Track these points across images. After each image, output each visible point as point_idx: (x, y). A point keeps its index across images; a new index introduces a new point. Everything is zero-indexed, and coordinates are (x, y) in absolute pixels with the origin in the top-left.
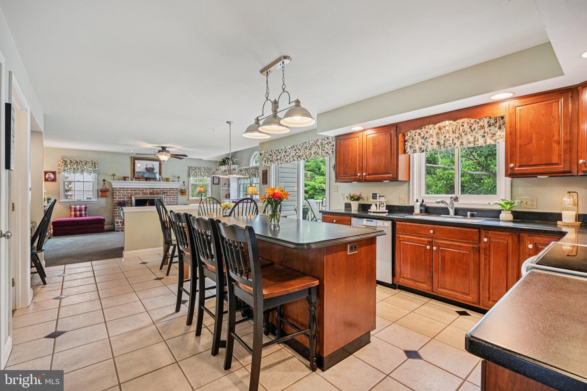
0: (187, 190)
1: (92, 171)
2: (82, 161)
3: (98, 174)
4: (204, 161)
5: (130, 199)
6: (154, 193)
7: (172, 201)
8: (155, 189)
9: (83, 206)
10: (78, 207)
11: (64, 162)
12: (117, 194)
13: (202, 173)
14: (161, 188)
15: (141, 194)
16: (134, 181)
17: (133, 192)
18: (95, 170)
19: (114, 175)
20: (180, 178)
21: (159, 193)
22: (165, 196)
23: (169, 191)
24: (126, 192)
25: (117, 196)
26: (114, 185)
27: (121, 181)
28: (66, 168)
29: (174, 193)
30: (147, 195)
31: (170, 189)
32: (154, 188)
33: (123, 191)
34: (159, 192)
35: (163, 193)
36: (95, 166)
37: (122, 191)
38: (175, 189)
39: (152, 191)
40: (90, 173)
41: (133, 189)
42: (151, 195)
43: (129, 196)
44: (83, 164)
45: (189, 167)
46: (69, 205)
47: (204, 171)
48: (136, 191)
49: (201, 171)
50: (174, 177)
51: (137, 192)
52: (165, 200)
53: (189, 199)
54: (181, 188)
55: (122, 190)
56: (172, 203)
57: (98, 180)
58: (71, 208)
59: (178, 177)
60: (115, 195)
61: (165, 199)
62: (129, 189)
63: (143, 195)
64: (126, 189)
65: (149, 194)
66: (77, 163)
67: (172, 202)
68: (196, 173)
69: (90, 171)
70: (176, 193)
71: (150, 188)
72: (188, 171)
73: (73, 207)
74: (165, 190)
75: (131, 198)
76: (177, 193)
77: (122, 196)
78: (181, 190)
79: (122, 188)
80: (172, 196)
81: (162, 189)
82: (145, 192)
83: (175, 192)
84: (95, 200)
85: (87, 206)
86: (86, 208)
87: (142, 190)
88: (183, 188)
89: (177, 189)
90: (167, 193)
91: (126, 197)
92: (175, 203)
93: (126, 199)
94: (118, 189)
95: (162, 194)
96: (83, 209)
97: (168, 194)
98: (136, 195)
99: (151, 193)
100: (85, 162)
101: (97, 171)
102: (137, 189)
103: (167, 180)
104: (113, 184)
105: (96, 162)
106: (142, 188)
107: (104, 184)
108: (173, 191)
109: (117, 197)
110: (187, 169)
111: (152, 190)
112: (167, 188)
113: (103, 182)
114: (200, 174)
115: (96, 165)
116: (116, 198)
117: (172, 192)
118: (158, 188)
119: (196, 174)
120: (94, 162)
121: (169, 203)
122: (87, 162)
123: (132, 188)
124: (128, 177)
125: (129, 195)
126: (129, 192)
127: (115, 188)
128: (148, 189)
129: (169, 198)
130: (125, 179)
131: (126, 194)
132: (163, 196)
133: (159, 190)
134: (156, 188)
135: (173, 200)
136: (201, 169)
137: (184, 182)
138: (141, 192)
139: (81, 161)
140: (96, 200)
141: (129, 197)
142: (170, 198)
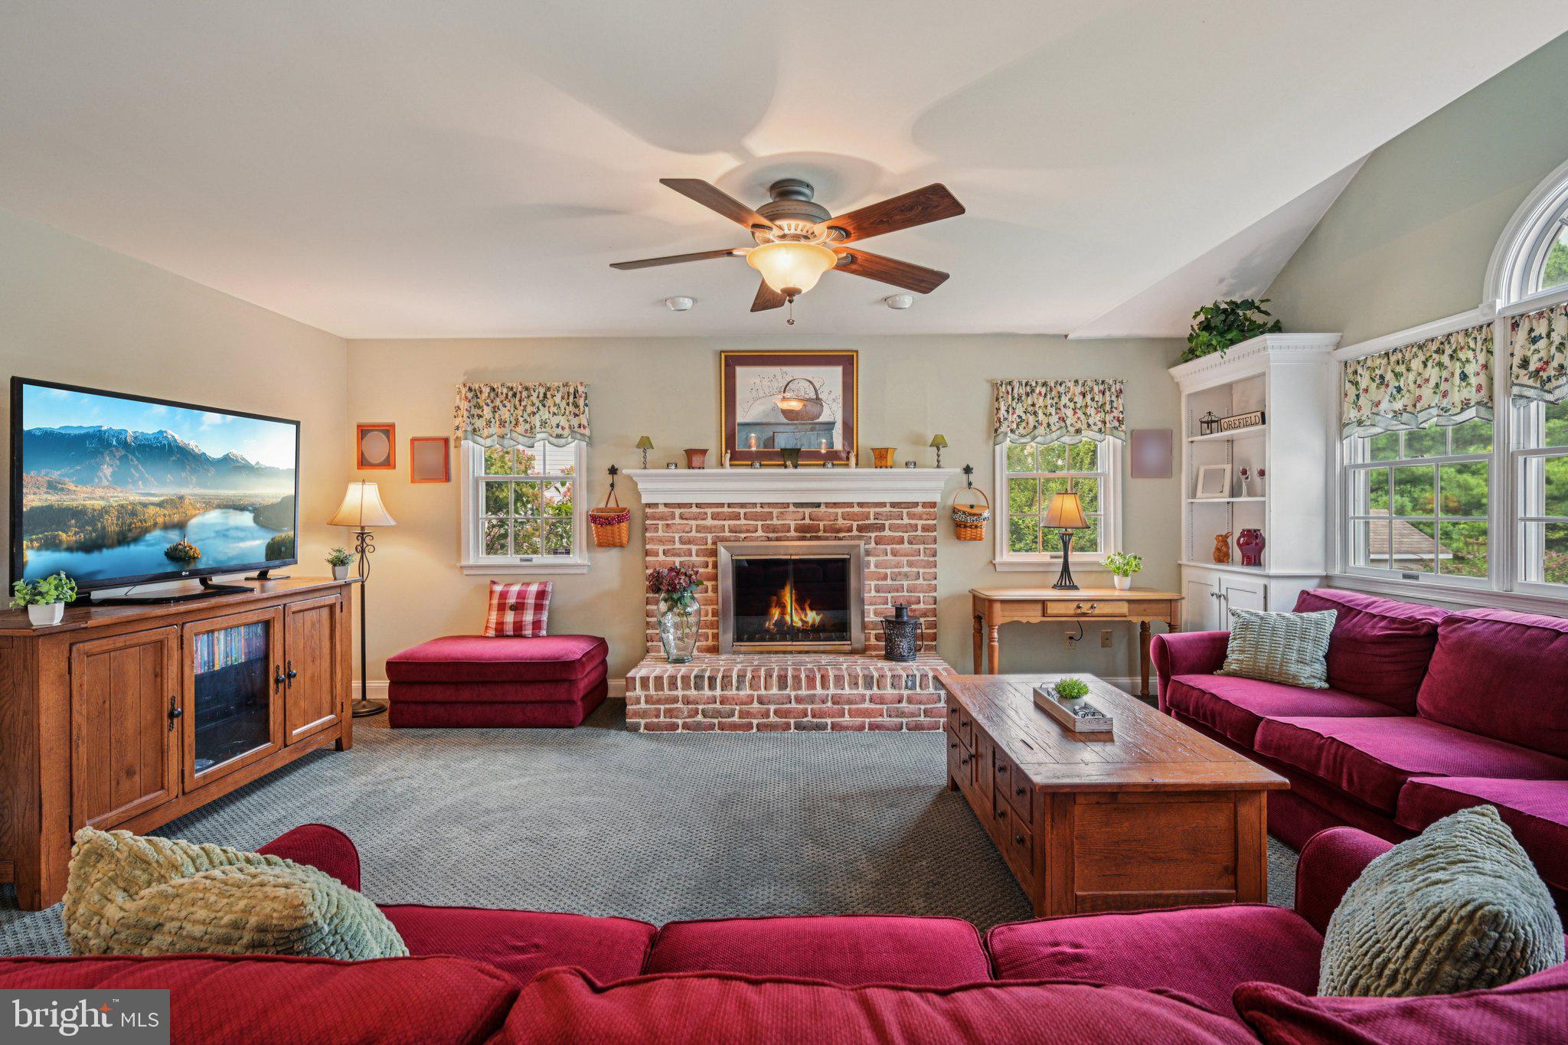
0: (986, 514)
1: (567, 432)
2: (530, 385)
3: (590, 444)
4: (1080, 342)
5: (710, 560)
6: (816, 529)
7: (906, 569)
8: (823, 509)
9: (534, 588)
10: (516, 588)
11: (470, 395)
12: (660, 533)
13: (1069, 412)
14: (850, 505)
15: (760, 533)
16: (728, 470)
17: (726, 523)
18: (575, 422)
19: (645, 444)
20: (945, 446)
21: (839, 531)
22: (873, 545)
23: (889, 517)
24: (693, 523)
25: (661, 541)
26: (647, 490)
27: (673, 470)
28: (480, 423)
29: (915, 528)
30: (788, 539)
31: (893, 505)
32: (818, 505)
33: (681, 517)
34: (841, 522)
35: (860, 529)
36: (576, 406)
37: (677, 521)
38: (920, 509)
39: (807, 521)
40: (559, 436)
41: (726, 509)
42: (803, 538)
43: (710, 541)
44: (534, 398)
45: (996, 386)
46: (487, 580)
47: (1079, 399)
48: (737, 517)
49: (1065, 400)
50: (917, 441)
51: (743, 522)
52: (872, 568)
53: (998, 560)
54: (950, 502)
55: (677, 512)
56: (905, 583)
57: (590, 470)
58: (492, 592)
59: (938, 444)
60: (652, 539)
61: (872, 560)
62: (709, 511)
63: (769, 539)
64: (694, 509)
65: (793, 533)
66: (514, 395)
67: (906, 576)
68: (1035, 413)
69: (559, 431)
70: (925, 529)
71: (798, 505)
72: (992, 405)
73: (498, 588)
74: (872, 511)
75: (714, 553)
76: (933, 528)
77: (678, 545)
78: (955, 511)
79: (680, 506)
80: (906, 545)
81: (856, 509)
82: (775, 522)
83: (920, 523)
84: (579, 561)
85: (549, 589)
86: (541, 595)
87: (763, 512)
88: (964, 500)
89: (933, 505)
90: (882, 528)
91: (694, 548)
92: (921, 581)
93: (694, 558)
94: (662, 509)
95: (855, 533)
96: (531, 601)
97: (887, 533)
98: (737, 540)
99: (806, 531)
100: (542, 390)
101: (582, 430)
102: (742, 511)
103: (881, 457)
104: (640, 486)
105: (581, 389)
106: (762, 505)
107: (612, 485)
108: (911, 516)
109: (661, 549)
110: (984, 393)
111: (807, 511)
112: (883, 505)
113: (609, 479)
114: (1054, 419)
115: (581, 402)
116: (656, 554)
117: (906, 521)
118: (835, 505)
119: (1031, 419)
120: (572, 390)
121: (889, 582)
122: (549, 389)
123: (722, 505)
124: (704, 452)
125: (710, 537)
126: (709, 522)
127: (649, 505)
128: (792, 508)
129: (890, 557)
130: (693, 457)
131: (694, 534)
132: (862, 543)
133: (840, 511)
134: (827, 505)
135: (910, 564)
136: (1062, 389)
137: (968, 470)
138: (760, 523)
139: (527, 389)
140: (586, 562)
141: (709, 546)
142: (894, 553)
